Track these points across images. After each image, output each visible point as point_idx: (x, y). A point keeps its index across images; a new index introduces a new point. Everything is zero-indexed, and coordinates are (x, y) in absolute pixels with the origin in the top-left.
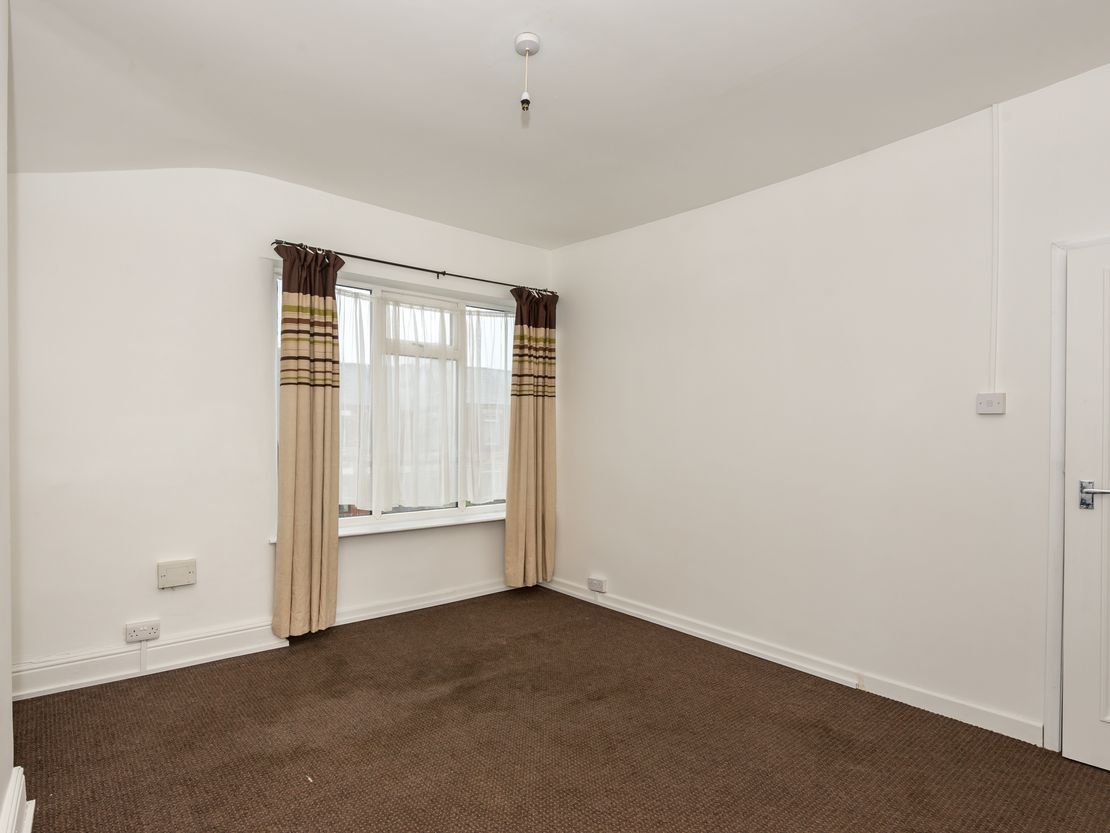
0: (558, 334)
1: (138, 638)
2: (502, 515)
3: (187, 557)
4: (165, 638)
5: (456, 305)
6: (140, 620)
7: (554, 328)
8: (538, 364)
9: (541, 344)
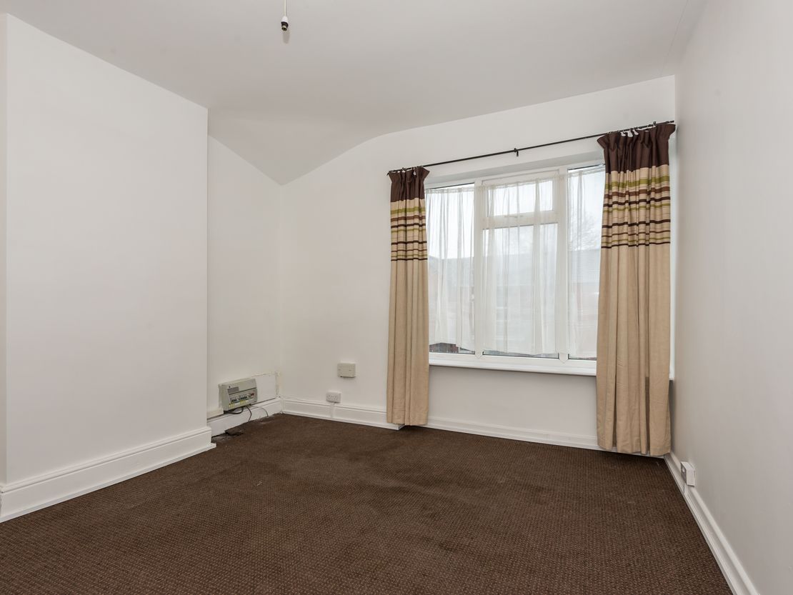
0: (673, 169)
1: (334, 400)
2: (593, 372)
3: (352, 362)
4: (343, 404)
5: (558, 172)
6: (334, 391)
7: (667, 163)
8: (638, 209)
9: (643, 186)
